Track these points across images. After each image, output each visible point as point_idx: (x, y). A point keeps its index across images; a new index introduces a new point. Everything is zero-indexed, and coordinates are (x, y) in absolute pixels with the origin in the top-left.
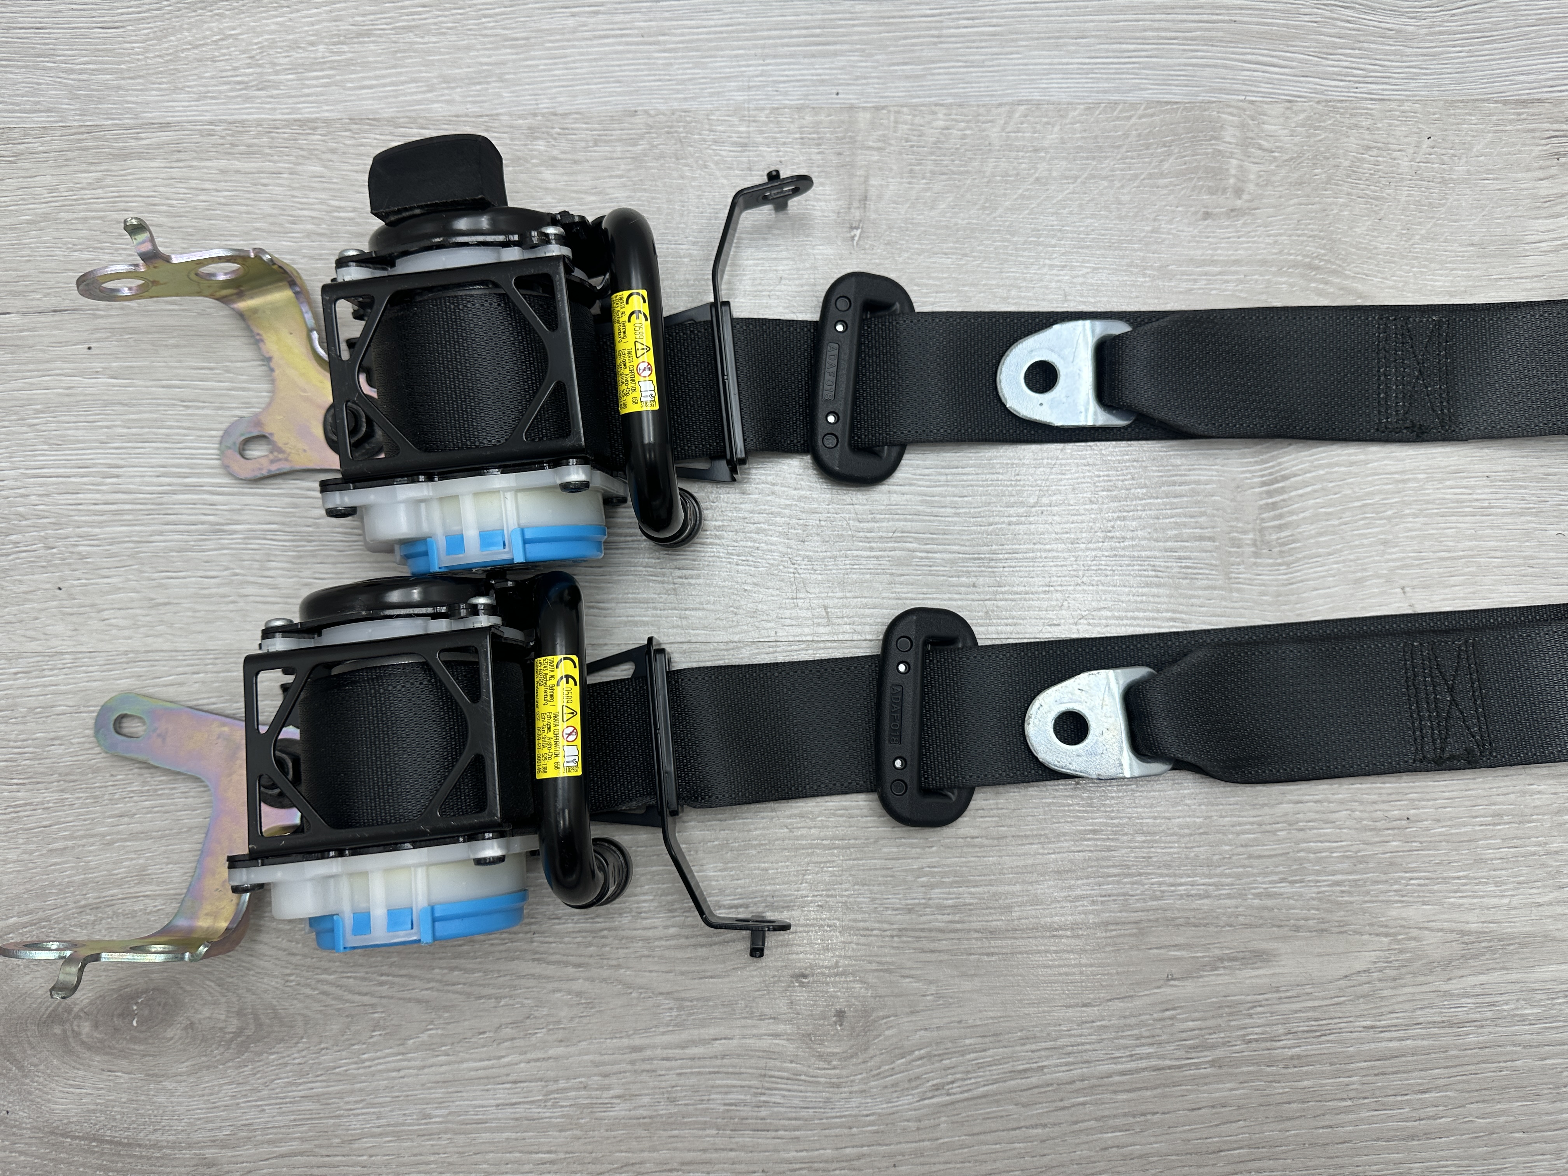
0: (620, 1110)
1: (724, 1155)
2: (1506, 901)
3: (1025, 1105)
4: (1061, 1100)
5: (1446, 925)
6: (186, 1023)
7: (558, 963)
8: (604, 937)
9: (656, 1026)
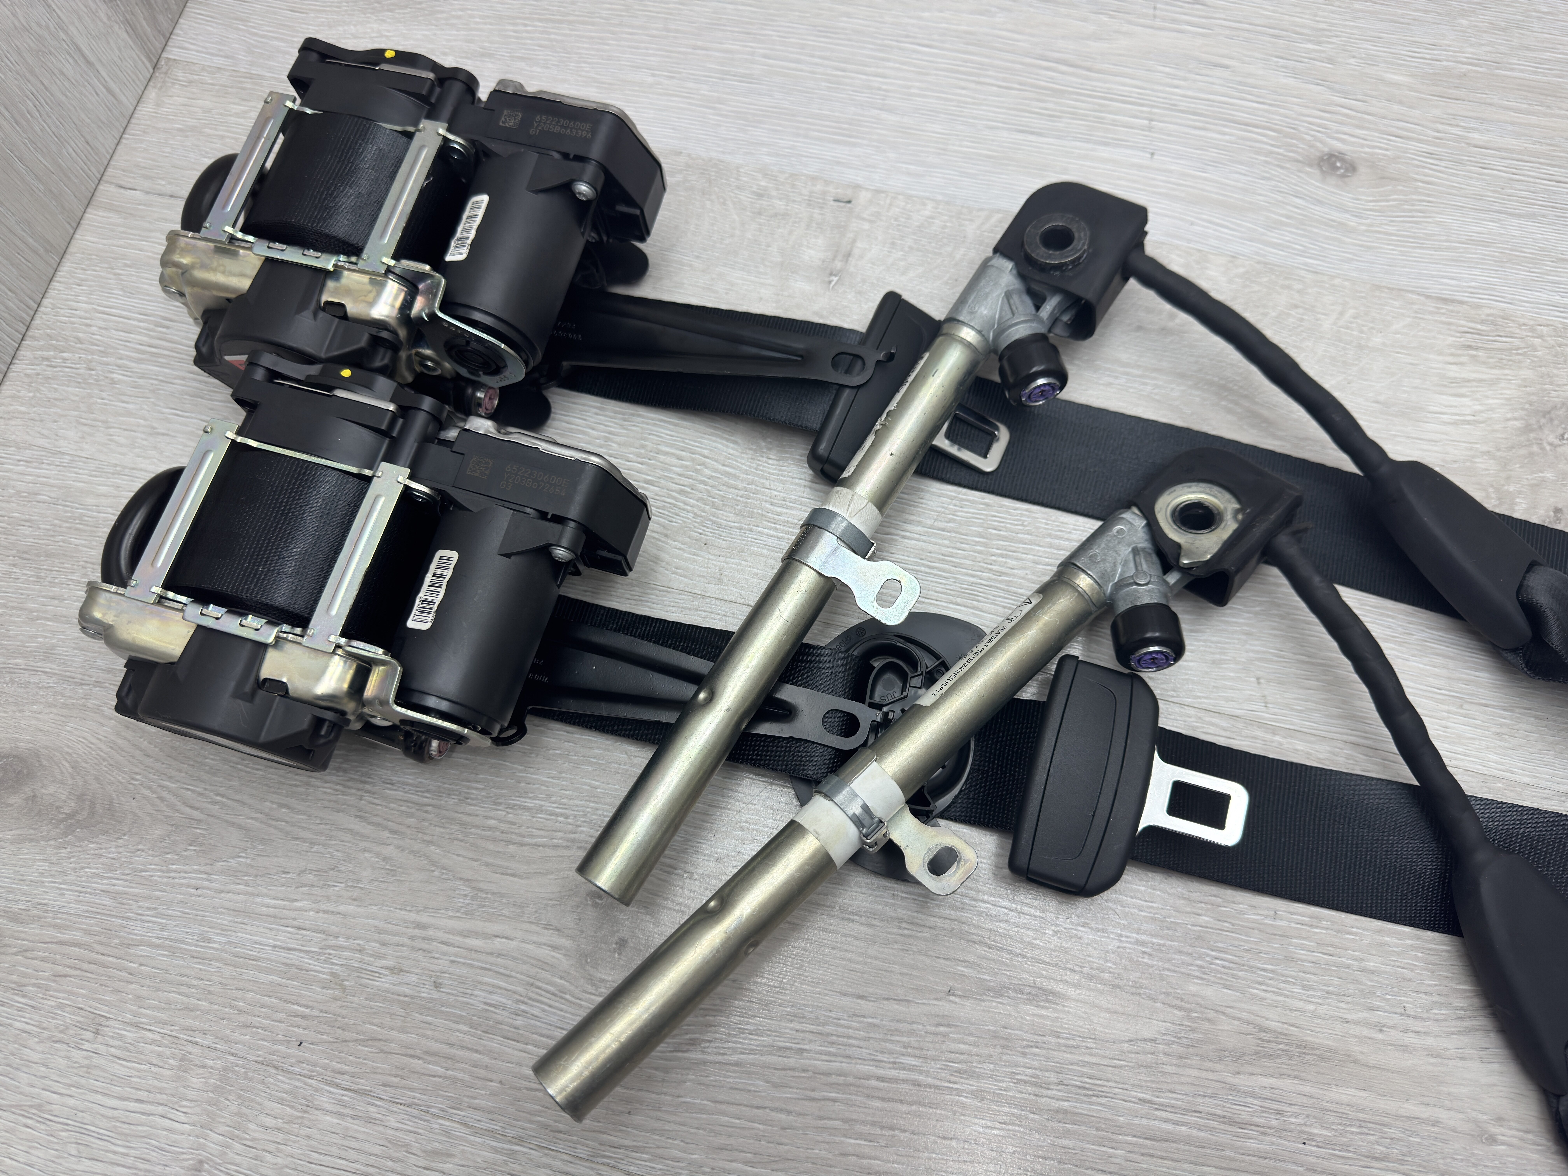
0: (386, 982)
1: (468, 1054)
2: (1311, 1007)
3: (776, 1086)
4: (813, 1090)
5: (1244, 1015)
6: (30, 793)
7: (378, 825)
8: (426, 812)
9: (447, 909)
